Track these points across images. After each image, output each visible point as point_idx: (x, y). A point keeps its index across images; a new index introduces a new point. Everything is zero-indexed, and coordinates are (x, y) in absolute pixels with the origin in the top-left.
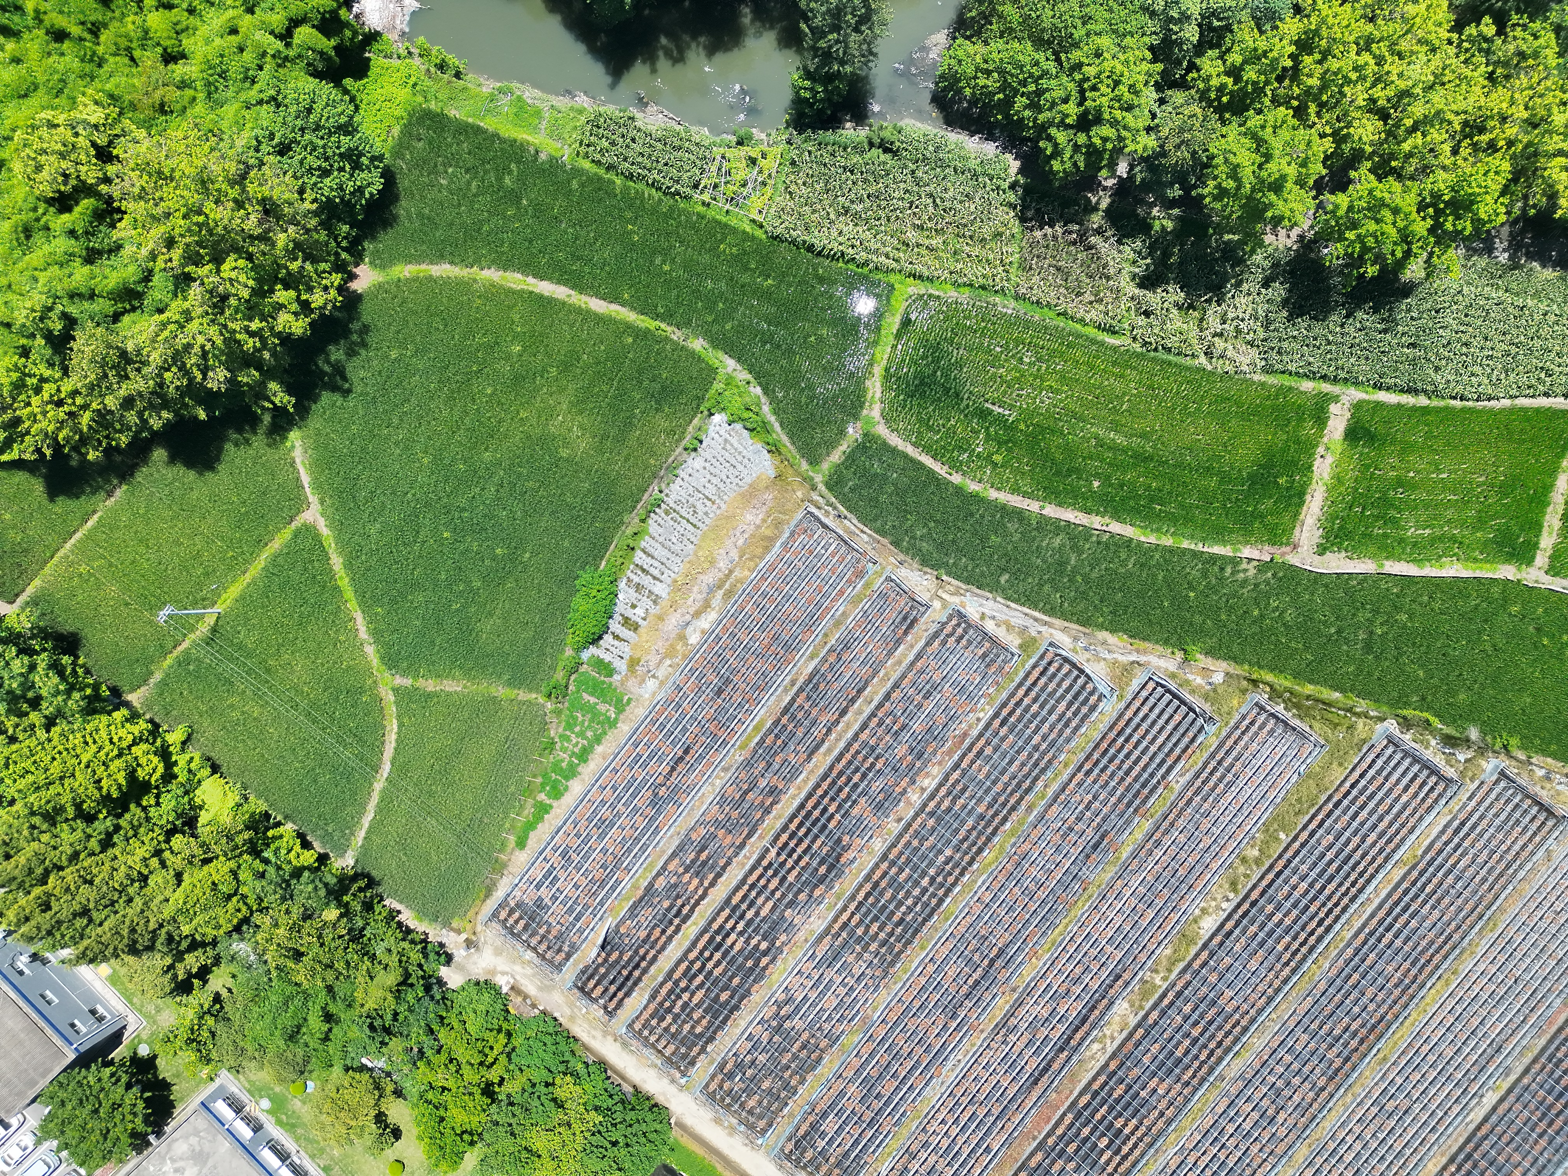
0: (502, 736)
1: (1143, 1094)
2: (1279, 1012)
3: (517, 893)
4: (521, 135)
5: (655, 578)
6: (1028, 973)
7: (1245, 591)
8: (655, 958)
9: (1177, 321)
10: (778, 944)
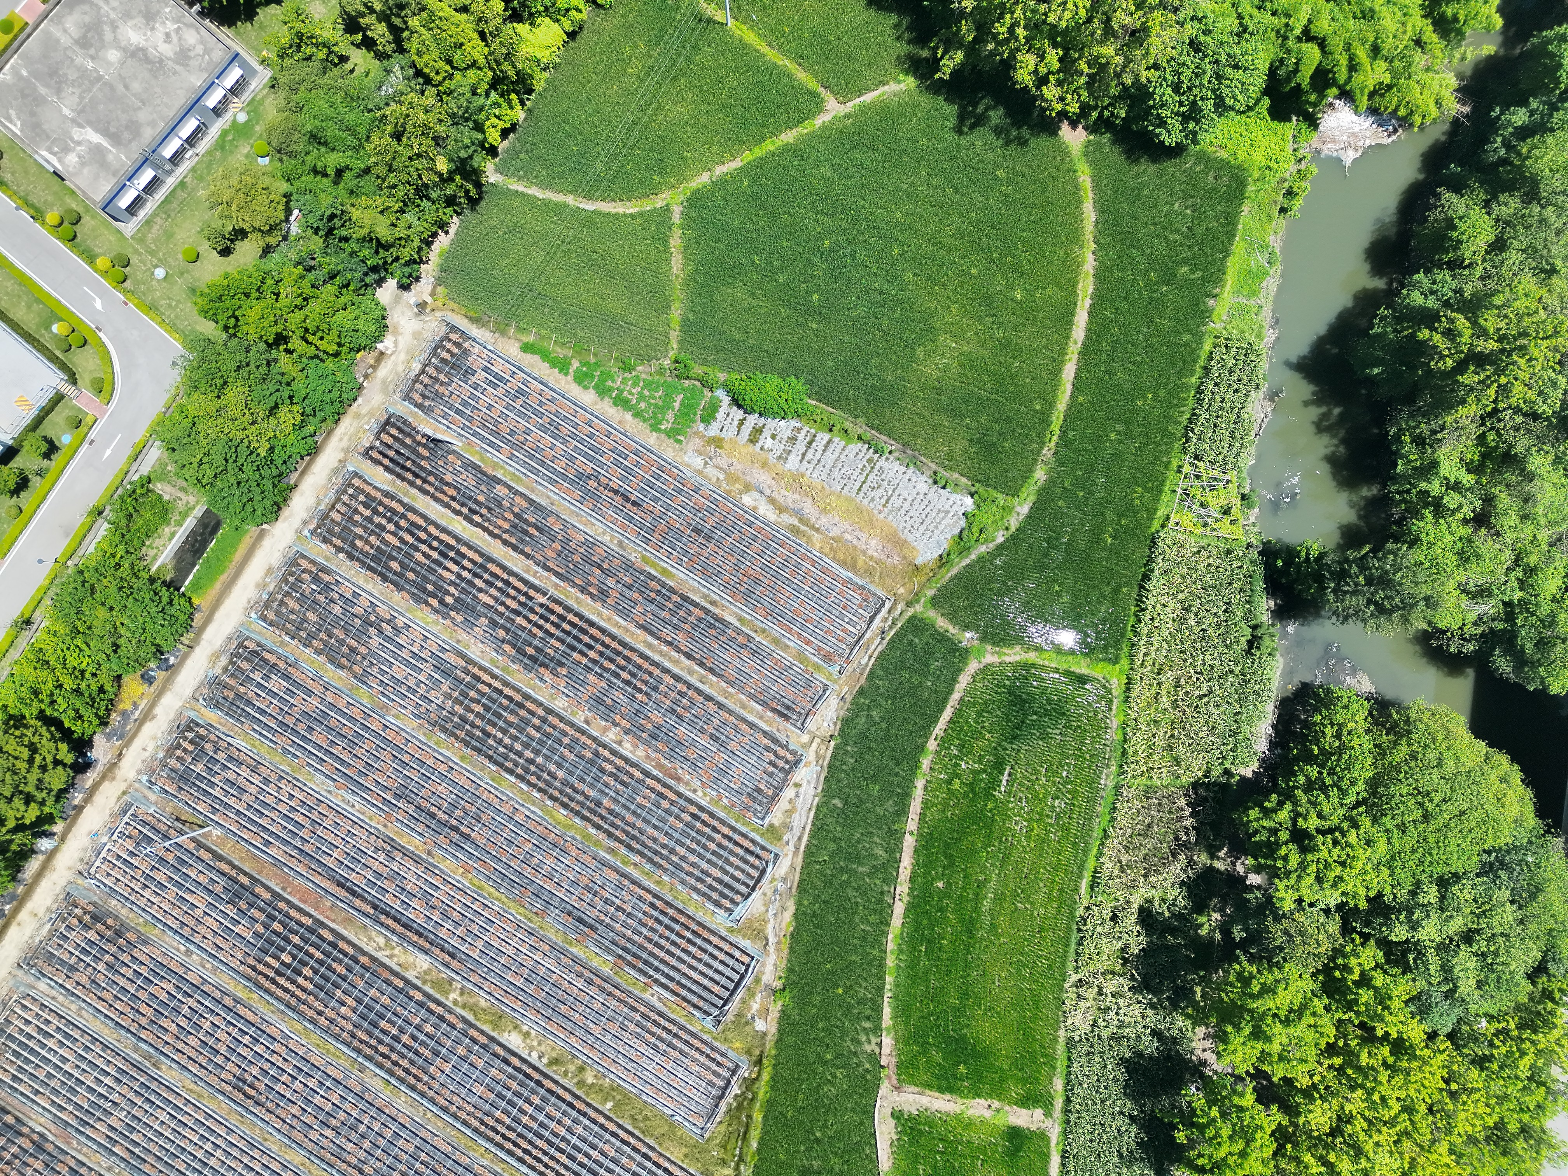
0: (632, 318)
1: (339, 993)
2: (433, 1119)
3: (477, 349)
4: (1231, 278)
5: (804, 455)
6: (448, 865)
7: (849, 1043)
8: (426, 492)
9: (1109, 948)
10: (452, 613)
